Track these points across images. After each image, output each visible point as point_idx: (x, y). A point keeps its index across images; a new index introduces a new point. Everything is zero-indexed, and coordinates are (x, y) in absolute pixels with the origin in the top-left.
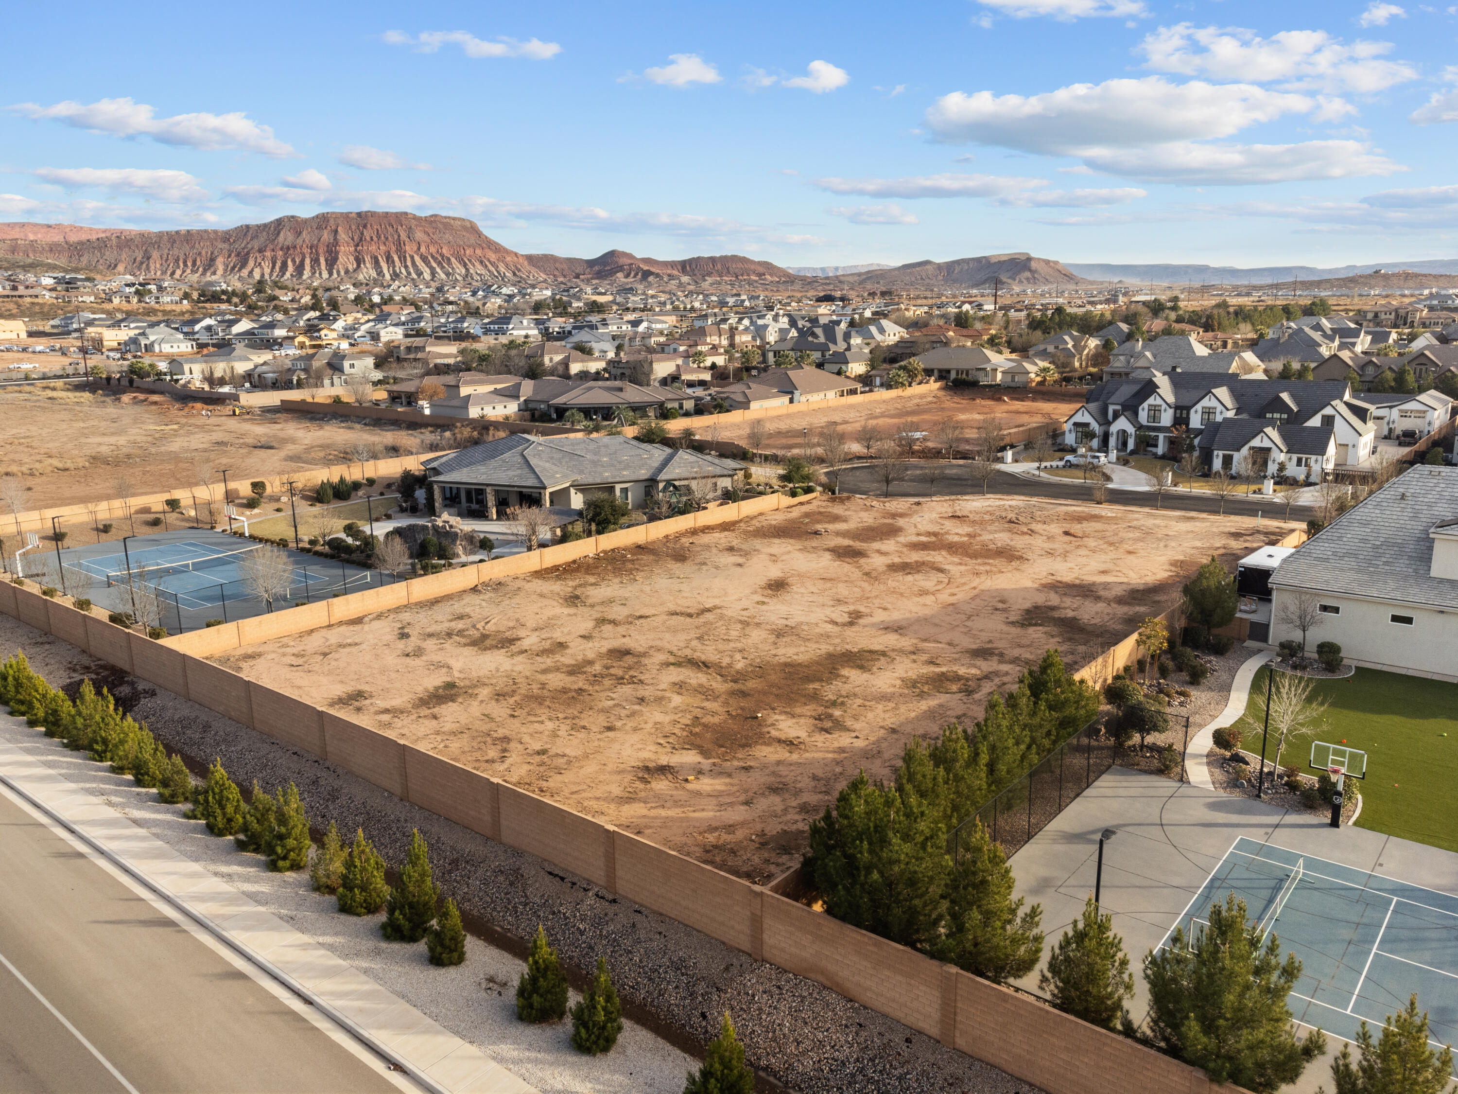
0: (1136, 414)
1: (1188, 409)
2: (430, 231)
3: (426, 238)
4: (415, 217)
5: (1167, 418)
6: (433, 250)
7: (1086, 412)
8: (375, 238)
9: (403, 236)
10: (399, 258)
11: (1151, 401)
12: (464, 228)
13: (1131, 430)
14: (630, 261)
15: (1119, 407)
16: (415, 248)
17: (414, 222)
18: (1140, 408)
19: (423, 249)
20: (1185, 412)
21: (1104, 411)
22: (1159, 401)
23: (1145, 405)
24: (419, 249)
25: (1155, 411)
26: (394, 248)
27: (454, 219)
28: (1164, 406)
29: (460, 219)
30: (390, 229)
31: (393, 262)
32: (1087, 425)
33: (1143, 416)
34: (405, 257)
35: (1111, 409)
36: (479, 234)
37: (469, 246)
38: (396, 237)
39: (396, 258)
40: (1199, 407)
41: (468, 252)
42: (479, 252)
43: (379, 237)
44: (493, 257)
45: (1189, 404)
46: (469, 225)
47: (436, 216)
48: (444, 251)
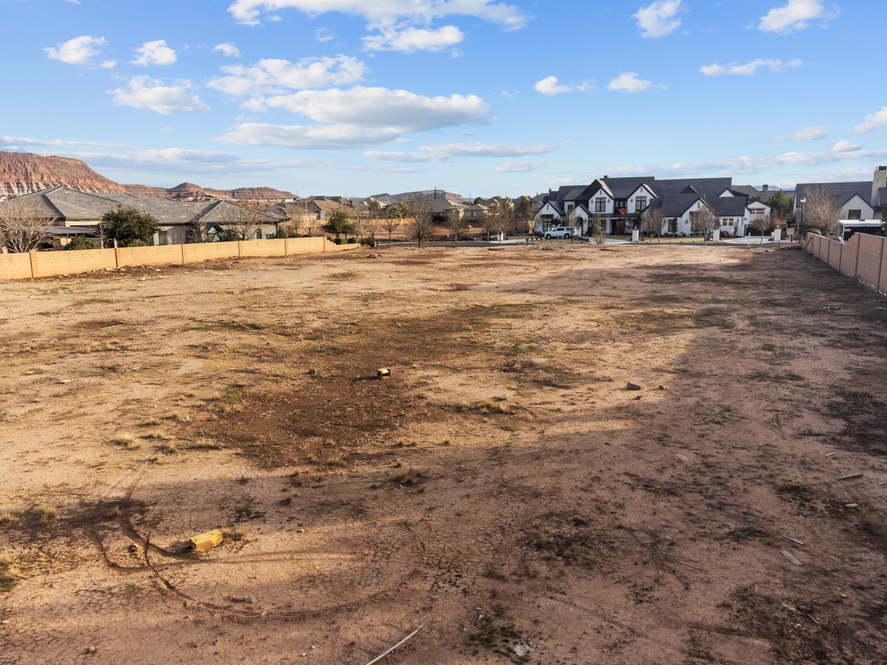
0: (587, 206)
1: (625, 200)
2: (51, 166)
3: (47, 171)
4: (38, 157)
5: (609, 208)
6: (53, 179)
7: (550, 206)
8: (7, 170)
9: (30, 169)
10: (27, 183)
11: (598, 195)
12: (77, 166)
13: (585, 216)
14: (197, 190)
15: (572, 203)
16: (40, 178)
17: (37, 161)
18: (590, 201)
19: (45, 179)
20: (622, 203)
21: (562, 207)
22: (604, 195)
23: (594, 198)
24: (42, 178)
25: (601, 202)
26: (22, 178)
27: (69, 159)
28: (608, 198)
29: (73, 159)
30: (19, 164)
31: (22, 187)
32: (551, 216)
33: (592, 207)
34: (31, 184)
35: (566, 204)
36: (89, 170)
37: (81, 178)
38: (24, 170)
39: (24, 184)
40: (633, 197)
41: (80, 182)
42: (88, 182)
43: (10, 170)
44: (99, 185)
45: (625, 197)
46: (80, 164)
47: (55, 157)
48: (62, 180)
